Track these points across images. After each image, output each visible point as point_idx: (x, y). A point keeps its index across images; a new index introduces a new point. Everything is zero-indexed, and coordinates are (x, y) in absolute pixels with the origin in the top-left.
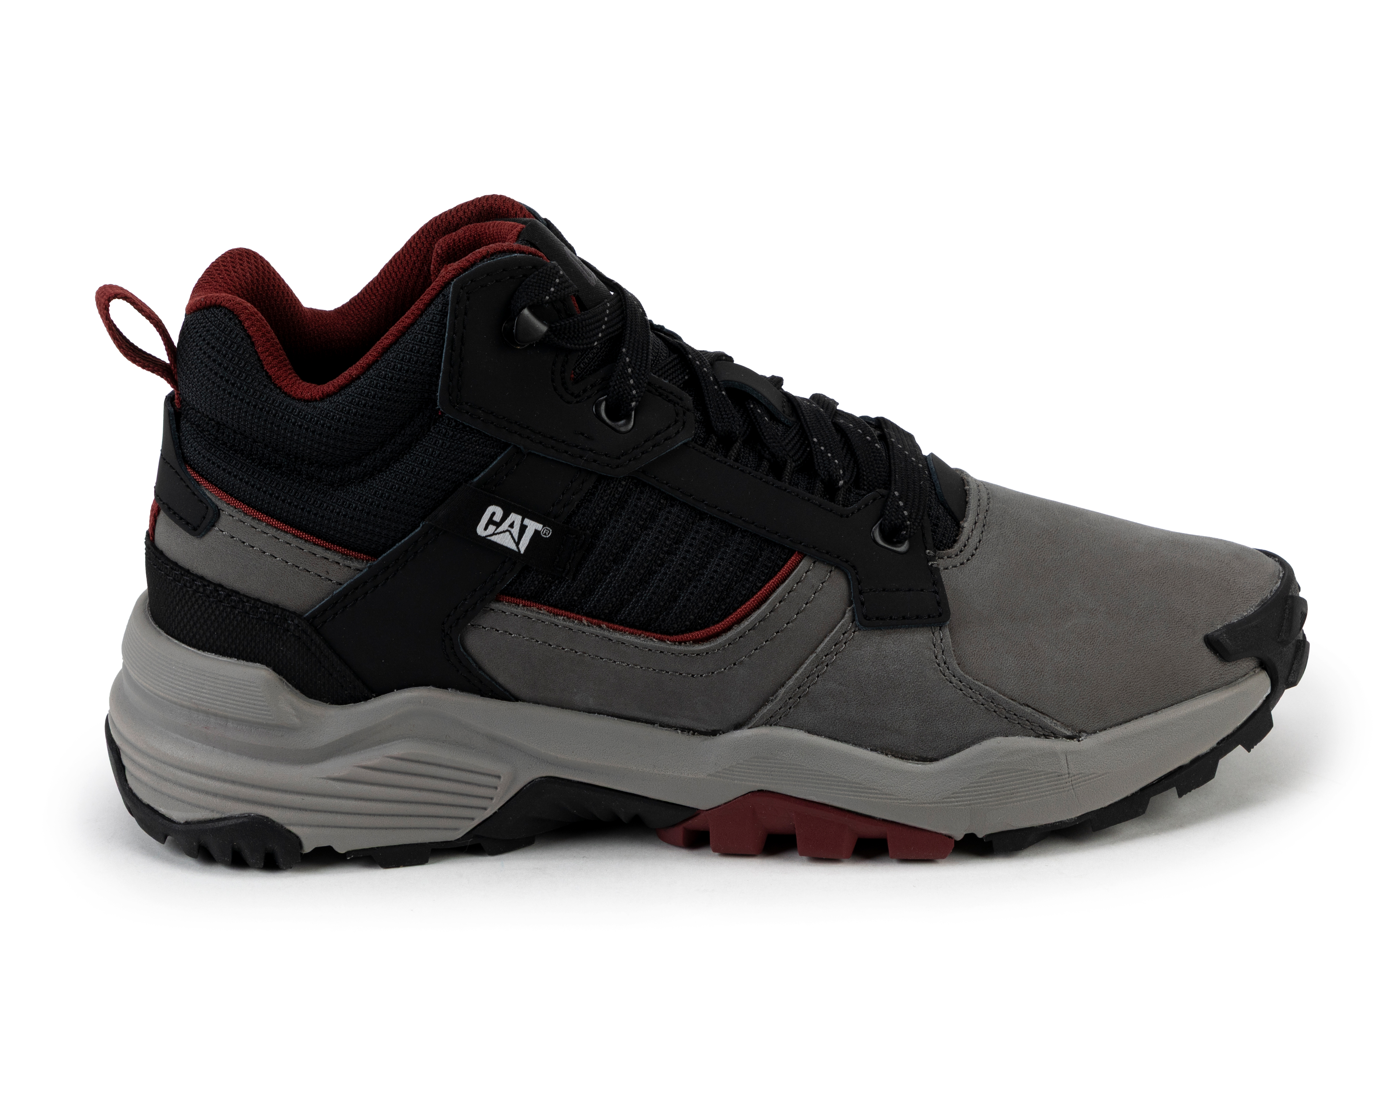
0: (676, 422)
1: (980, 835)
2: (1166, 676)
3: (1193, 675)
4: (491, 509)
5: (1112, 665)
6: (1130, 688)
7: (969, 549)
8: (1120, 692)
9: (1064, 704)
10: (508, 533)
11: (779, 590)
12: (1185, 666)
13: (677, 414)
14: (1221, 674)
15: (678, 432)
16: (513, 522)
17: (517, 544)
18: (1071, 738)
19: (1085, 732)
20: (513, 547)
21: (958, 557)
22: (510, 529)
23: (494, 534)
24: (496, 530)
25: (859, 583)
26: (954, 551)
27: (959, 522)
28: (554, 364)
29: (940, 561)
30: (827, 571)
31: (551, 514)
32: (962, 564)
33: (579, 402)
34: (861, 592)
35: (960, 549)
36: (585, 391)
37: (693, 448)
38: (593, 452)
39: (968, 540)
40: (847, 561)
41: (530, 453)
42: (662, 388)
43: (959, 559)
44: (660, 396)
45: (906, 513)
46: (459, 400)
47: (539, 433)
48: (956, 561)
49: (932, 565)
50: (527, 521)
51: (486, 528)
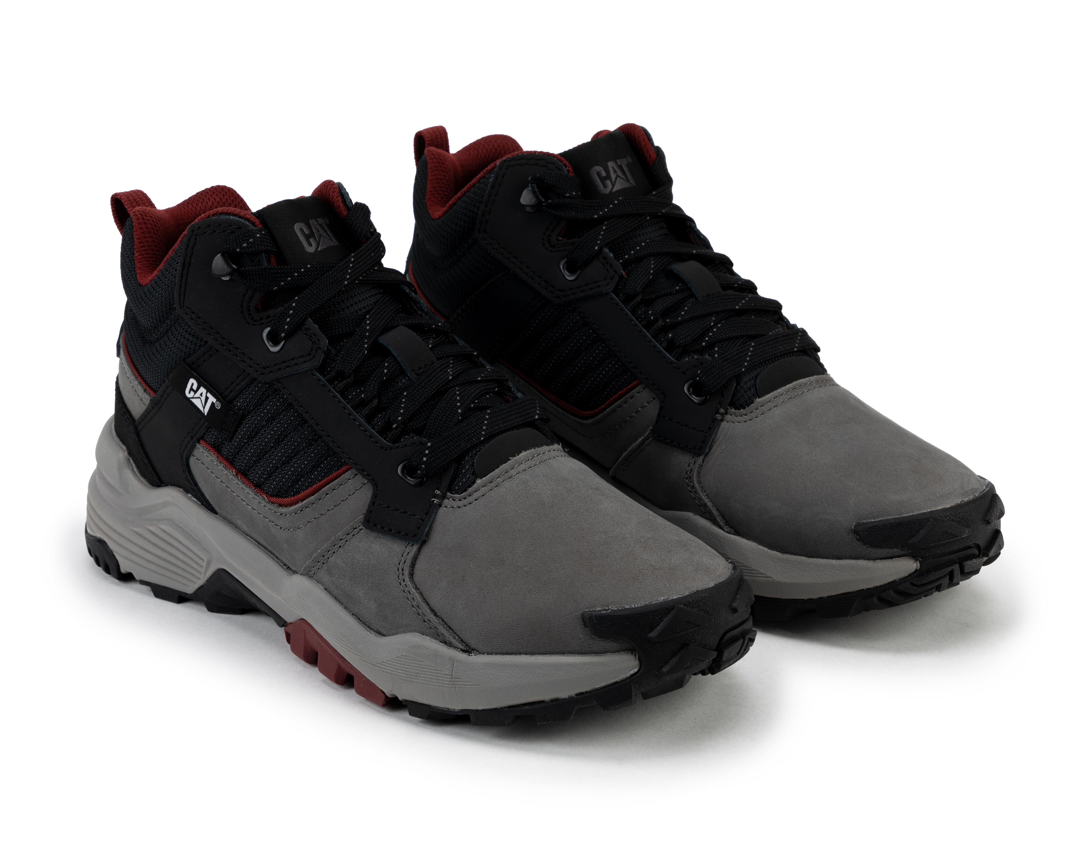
0: (309, 354)
1: (400, 699)
2: (542, 631)
3: (565, 637)
4: (192, 381)
5: (505, 609)
6: (512, 630)
7: (471, 499)
8: (504, 630)
9: (465, 626)
10: (199, 399)
12: (559, 628)
13: (312, 350)
14: (590, 645)
15: (306, 362)
16: (202, 393)
17: (204, 408)
18: (464, 651)
19: (477, 651)
20: (202, 409)
22: (200, 397)
23: (193, 398)
24: (194, 395)
25: (376, 497)
26: (459, 497)
27: (477, 478)
28: (244, 296)
29: (446, 501)
30: (362, 483)
31: (221, 395)
32: (459, 507)
33: (255, 325)
34: (374, 504)
35: (464, 497)
36: (262, 319)
37: (314, 375)
38: (251, 360)
39: (475, 492)
40: (373, 480)
41: (217, 350)
42: (310, 330)
43: (460, 503)
44: (307, 334)
45: (425, 459)
46: (183, 304)
47: (224, 339)
48: (456, 504)
49: (433, 501)
50: (209, 395)
51: (190, 393)
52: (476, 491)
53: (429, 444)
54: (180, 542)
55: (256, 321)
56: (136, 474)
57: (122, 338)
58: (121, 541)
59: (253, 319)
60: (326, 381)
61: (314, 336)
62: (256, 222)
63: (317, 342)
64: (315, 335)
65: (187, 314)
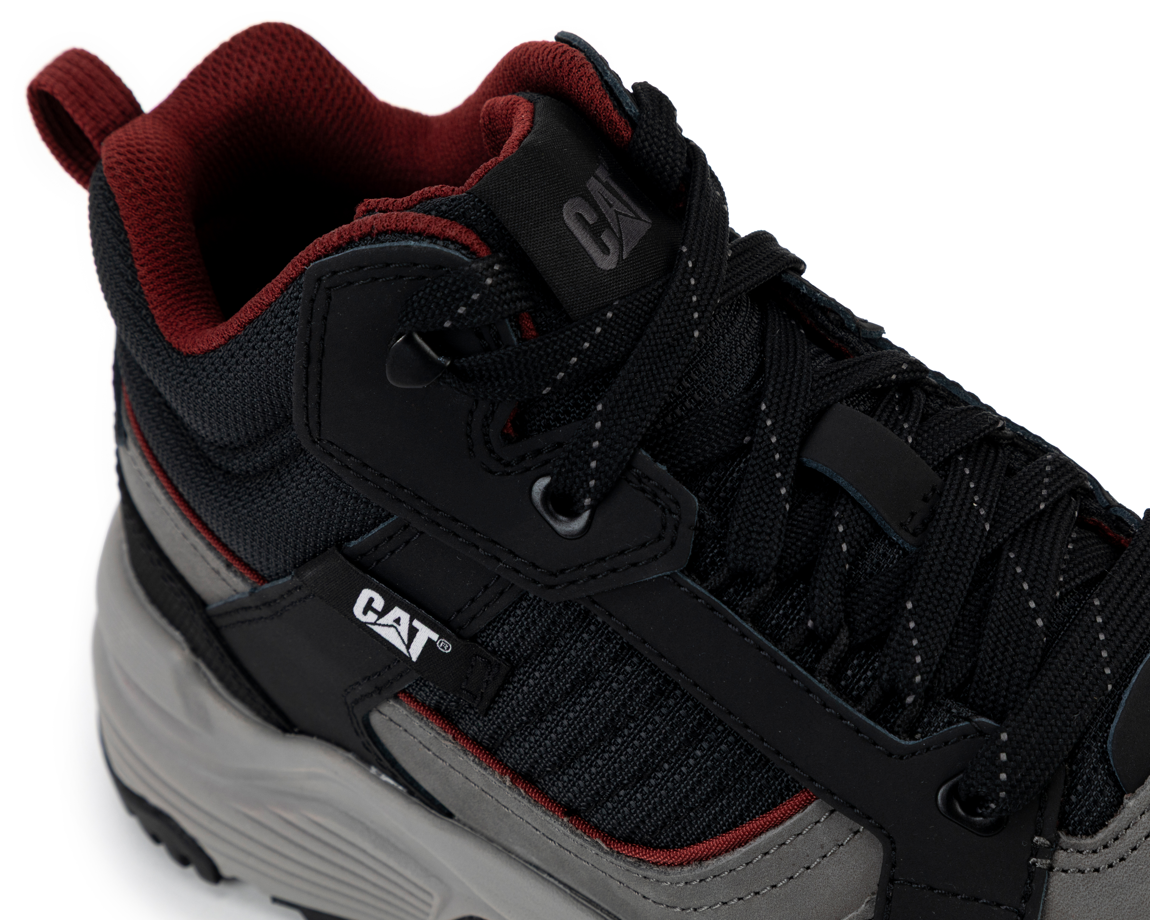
0: (660, 538)
4: (366, 594)
7: (1120, 848)
10: (392, 629)
11: (764, 838)
13: (664, 527)
15: (655, 558)
16: (399, 619)
17: (408, 647)
20: (403, 648)
21: (1096, 856)
22: (395, 624)
23: (375, 624)
24: (378, 619)
25: (894, 866)
26: (1091, 844)
27: (1124, 794)
28: (471, 412)
29: (1061, 856)
30: (851, 830)
31: (447, 623)
32: (1097, 870)
33: (509, 474)
34: (892, 880)
35: (1104, 843)
36: (523, 458)
37: (680, 586)
38: (516, 556)
39: (1126, 829)
40: (881, 828)
41: (422, 533)
42: (650, 479)
43: (1096, 860)
44: (644, 491)
45: (1003, 776)
46: (320, 435)
47: (437, 510)
48: (1088, 861)
49: (1034, 864)
50: (416, 623)
51: (365, 613)
52: (1129, 827)
53: (1004, 736)
54: (364, 851)
55: (508, 464)
56: (219, 694)
57: (128, 418)
58: (214, 827)
59: (500, 460)
60: (711, 592)
61: (663, 494)
62: (472, 244)
63: (673, 506)
64: (665, 490)
65: (332, 456)
